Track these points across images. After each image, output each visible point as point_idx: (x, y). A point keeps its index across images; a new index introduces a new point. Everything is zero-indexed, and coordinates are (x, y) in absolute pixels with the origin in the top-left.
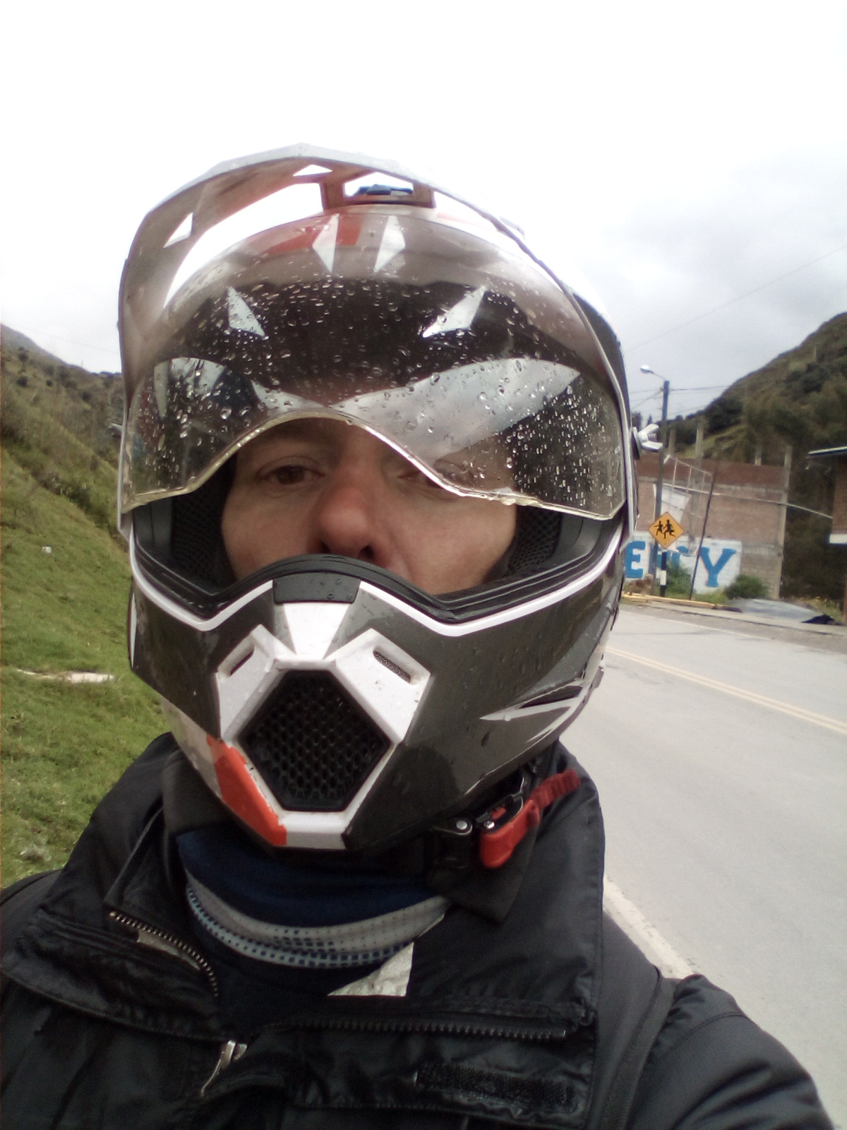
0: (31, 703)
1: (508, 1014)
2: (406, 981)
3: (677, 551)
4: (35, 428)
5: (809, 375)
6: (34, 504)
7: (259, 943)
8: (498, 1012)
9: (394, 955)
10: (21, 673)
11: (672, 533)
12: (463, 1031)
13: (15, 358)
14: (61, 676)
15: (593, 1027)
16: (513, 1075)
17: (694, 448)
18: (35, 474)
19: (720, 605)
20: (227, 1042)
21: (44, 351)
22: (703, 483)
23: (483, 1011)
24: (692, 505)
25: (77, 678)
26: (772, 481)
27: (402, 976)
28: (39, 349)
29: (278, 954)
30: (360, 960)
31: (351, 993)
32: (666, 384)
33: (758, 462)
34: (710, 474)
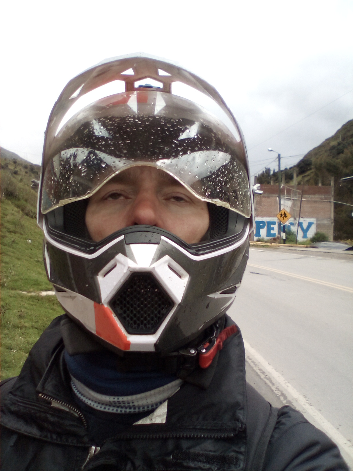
0: (26, 305)
1: (209, 428)
2: (165, 416)
3: (289, 224)
4: (21, 191)
5: (339, 147)
6: (23, 223)
7: (103, 404)
8: (205, 427)
9: (159, 406)
10: (21, 293)
11: (287, 217)
12: (190, 436)
13: (12, 163)
14: (37, 293)
15: (245, 431)
16: (212, 453)
17: (293, 181)
18: (23, 210)
19: (308, 246)
20: (92, 446)
21: (23, 159)
22: (298, 196)
23: (198, 427)
24: (294, 205)
25: (44, 293)
26: (327, 192)
27: (163, 415)
28: (22, 159)
29: (111, 408)
30: (146, 409)
31: (143, 423)
32: (279, 155)
33: (320, 185)
34: (300, 191)
